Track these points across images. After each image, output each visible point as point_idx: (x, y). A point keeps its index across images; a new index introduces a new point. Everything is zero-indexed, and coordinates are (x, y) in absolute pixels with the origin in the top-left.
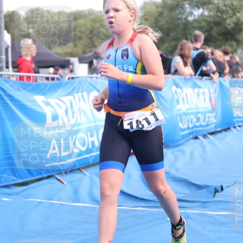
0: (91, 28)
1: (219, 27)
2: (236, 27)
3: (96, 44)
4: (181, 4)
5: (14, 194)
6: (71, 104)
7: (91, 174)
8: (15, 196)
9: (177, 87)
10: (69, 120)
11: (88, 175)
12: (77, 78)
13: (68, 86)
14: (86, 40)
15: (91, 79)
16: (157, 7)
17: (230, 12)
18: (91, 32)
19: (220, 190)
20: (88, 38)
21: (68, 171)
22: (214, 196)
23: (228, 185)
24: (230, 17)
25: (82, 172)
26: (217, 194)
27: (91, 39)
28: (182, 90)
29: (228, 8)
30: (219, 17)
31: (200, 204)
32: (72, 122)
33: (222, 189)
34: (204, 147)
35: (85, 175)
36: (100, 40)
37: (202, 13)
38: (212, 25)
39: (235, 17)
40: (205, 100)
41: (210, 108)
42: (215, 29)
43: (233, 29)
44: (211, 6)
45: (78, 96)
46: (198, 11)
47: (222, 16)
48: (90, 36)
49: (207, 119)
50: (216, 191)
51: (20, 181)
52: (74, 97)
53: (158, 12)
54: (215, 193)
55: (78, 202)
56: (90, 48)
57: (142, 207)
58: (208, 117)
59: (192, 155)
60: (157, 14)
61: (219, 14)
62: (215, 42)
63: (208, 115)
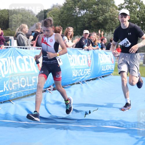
1: (95, 21)
2: (104, 21)
4: (73, 7)
6: (6, 63)
7: (16, 103)
9: (69, 54)
10: (4, 72)
11: (14, 104)
12: (9, 48)
13: (4, 52)
15: (18, 48)
17: (101, 12)
19: (88, 113)
21: (3, 101)
22: (85, 117)
23: (94, 110)
24: (101, 15)
25: (11, 102)
26: (87, 115)
28: (72, 56)
29: (100, 10)
30: (95, 15)
31: (76, 121)
32: (6, 73)
33: (90, 113)
34: (82, 88)
37: (86, 13)
38: (91, 20)
39: (104, 15)
40: (84, 61)
41: (87, 66)
42: (93, 22)
43: (102, 22)
44: (91, 9)
45: (10, 58)
46: (83, 11)
47: (96, 15)
49: (85, 72)
50: (86, 114)
52: (8, 59)
53: (60, 11)
54: (85, 115)
55: (6, 120)
58: (86, 71)
59: (75, 93)
60: (60, 13)
61: (95, 14)
62: (93, 30)
63: (85, 70)
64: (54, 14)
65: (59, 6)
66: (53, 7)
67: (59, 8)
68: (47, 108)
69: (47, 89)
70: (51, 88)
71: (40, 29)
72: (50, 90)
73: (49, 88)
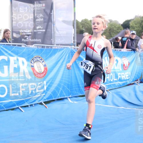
0: (110, 28)
3: (112, 35)
5: (79, 100)
8: (80, 101)
14: (108, 33)
16: (141, 18)
18: (110, 30)
20: (109, 33)
27: (110, 33)
35: (110, 93)
36: (114, 34)
48: (109, 31)
51: (81, 95)
53: (141, 20)
55: (107, 105)
56: (110, 37)
57: (136, 108)
60: (141, 21)
64: (136, 23)
65: (140, 17)
66: (136, 17)
67: (140, 18)
68: (138, 97)
69: (135, 82)
70: (138, 81)
71: (129, 34)
72: (137, 82)
73: (137, 81)
